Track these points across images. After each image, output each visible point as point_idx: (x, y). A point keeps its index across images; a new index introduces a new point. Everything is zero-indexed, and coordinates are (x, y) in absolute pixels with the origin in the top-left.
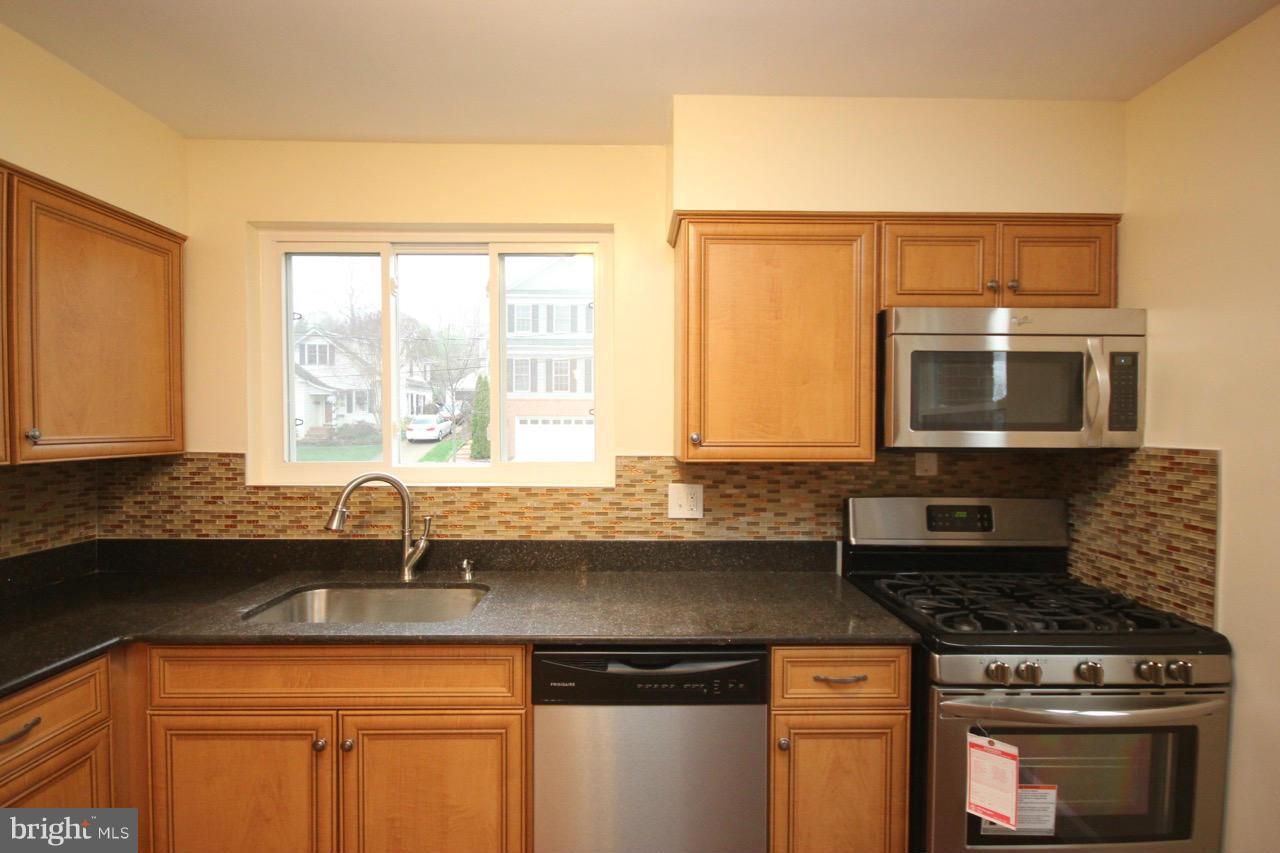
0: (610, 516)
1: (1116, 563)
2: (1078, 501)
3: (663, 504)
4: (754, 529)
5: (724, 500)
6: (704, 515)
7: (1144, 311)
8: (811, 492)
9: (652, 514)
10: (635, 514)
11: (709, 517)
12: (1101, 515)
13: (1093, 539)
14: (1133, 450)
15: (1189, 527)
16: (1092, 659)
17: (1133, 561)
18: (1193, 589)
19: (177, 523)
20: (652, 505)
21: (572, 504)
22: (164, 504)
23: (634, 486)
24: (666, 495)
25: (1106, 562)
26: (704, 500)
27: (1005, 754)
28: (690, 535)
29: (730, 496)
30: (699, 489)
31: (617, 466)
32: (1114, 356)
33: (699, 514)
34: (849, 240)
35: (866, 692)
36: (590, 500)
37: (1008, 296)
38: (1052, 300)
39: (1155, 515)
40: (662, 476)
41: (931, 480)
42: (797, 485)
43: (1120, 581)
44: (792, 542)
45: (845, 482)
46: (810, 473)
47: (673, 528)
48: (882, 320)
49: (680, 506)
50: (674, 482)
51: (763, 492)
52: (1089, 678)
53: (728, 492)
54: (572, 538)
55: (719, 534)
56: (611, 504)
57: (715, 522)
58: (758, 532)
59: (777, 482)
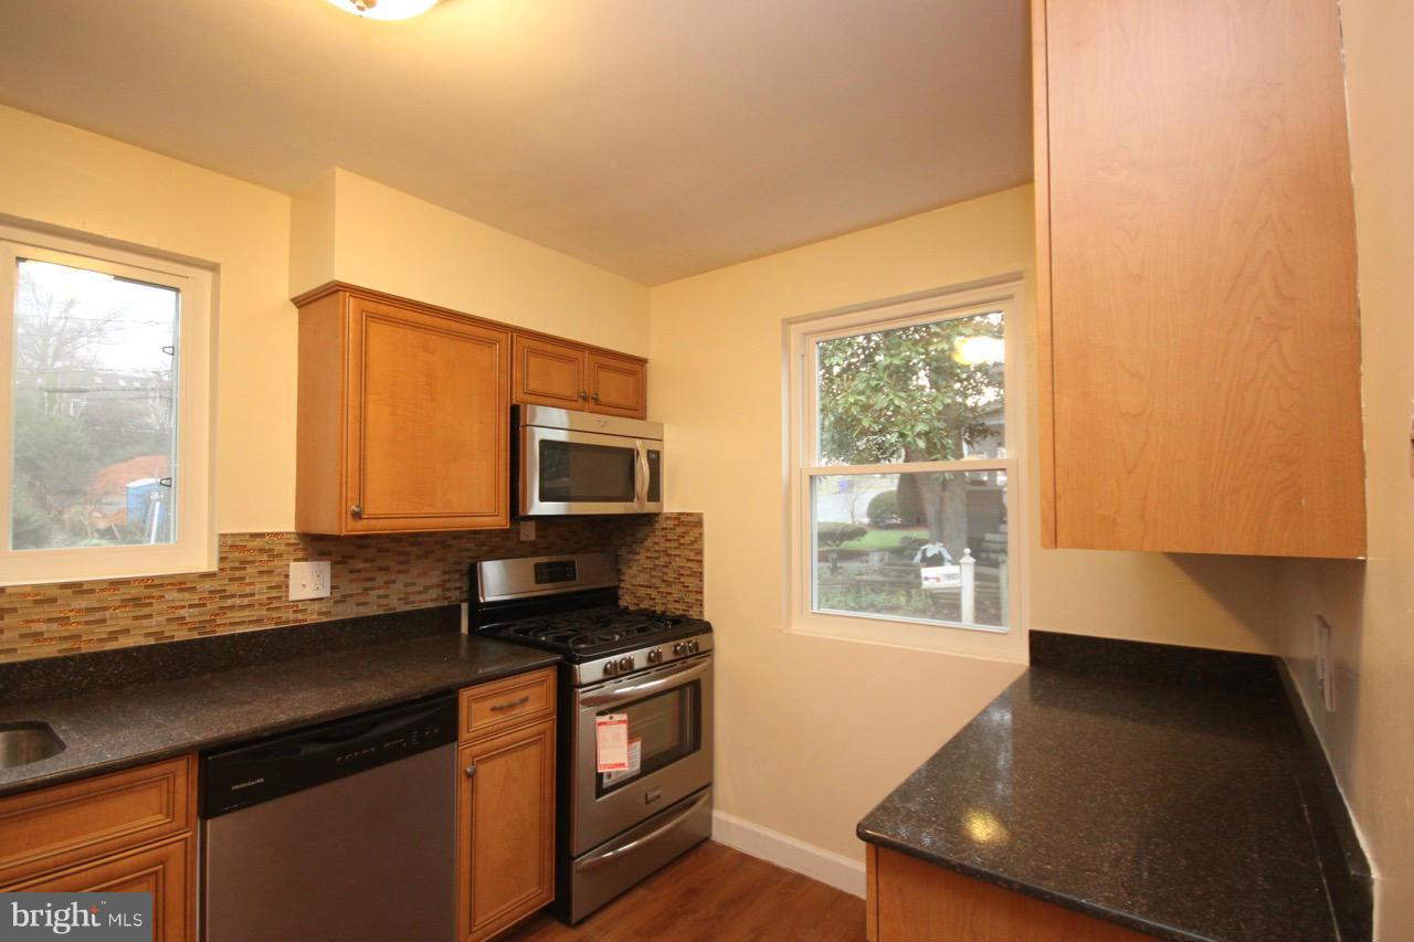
0: (209, 607)
1: (649, 591)
2: (623, 551)
3: (283, 586)
4: (385, 602)
5: (354, 576)
6: (331, 593)
7: (662, 425)
8: (439, 560)
9: (268, 599)
10: (246, 601)
11: (338, 596)
12: (638, 560)
13: (635, 577)
14: (657, 515)
15: (689, 560)
16: (655, 648)
17: (659, 588)
18: (691, 598)
20: (268, 588)
21: (153, 597)
23: (245, 568)
24: (287, 576)
25: (642, 592)
26: (332, 577)
27: (620, 722)
28: (315, 616)
29: (359, 571)
30: (325, 566)
31: (221, 546)
32: (649, 452)
33: (325, 593)
34: (491, 343)
35: (529, 709)
36: (180, 590)
37: (591, 404)
38: (614, 410)
39: (670, 555)
40: (280, 556)
41: (532, 544)
42: (426, 555)
43: (651, 603)
44: (422, 610)
45: (468, 550)
46: (437, 543)
47: (295, 612)
48: (515, 414)
49: (304, 586)
50: (298, 560)
51: (393, 564)
52: (655, 662)
53: (357, 567)
55: (347, 611)
56: (211, 592)
57: (344, 599)
58: (388, 605)
59: (407, 553)
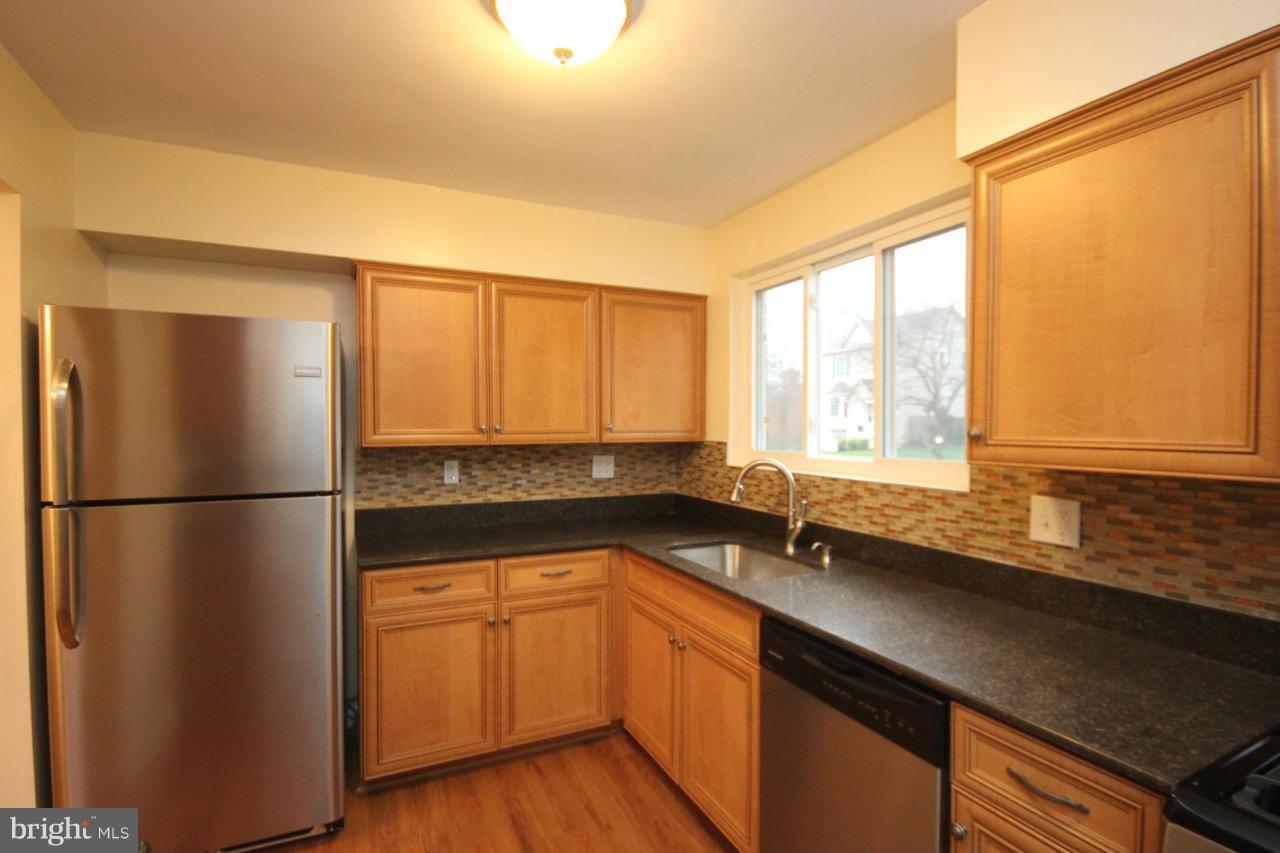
0: (963, 525)
3: (1024, 521)
4: (1168, 580)
5: (1114, 528)
6: (1081, 544)
9: (1011, 531)
10: (990, 528)
11: (1090, 550)
19: (702, 488)
20: (1012, 520)
21: (926, 506)
22: (697, 475)
23: (991, 494)
24: (1028, 510)
26: (1081, 524)
29: (1124, 523)
30: (1074, 507)
33: (1074, 542)
36: (943, 504)
40: (1023, 485)
47: (1038, 555)
49: (1047, 527)
50: (1040, 493)
51: (1185, 524)
53: (1122, 516)
54: (925, 544)
55: (1104, 575)
56: (965, 512)
57: (1099, 557)
58: (1173, 587)
